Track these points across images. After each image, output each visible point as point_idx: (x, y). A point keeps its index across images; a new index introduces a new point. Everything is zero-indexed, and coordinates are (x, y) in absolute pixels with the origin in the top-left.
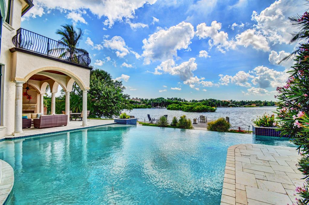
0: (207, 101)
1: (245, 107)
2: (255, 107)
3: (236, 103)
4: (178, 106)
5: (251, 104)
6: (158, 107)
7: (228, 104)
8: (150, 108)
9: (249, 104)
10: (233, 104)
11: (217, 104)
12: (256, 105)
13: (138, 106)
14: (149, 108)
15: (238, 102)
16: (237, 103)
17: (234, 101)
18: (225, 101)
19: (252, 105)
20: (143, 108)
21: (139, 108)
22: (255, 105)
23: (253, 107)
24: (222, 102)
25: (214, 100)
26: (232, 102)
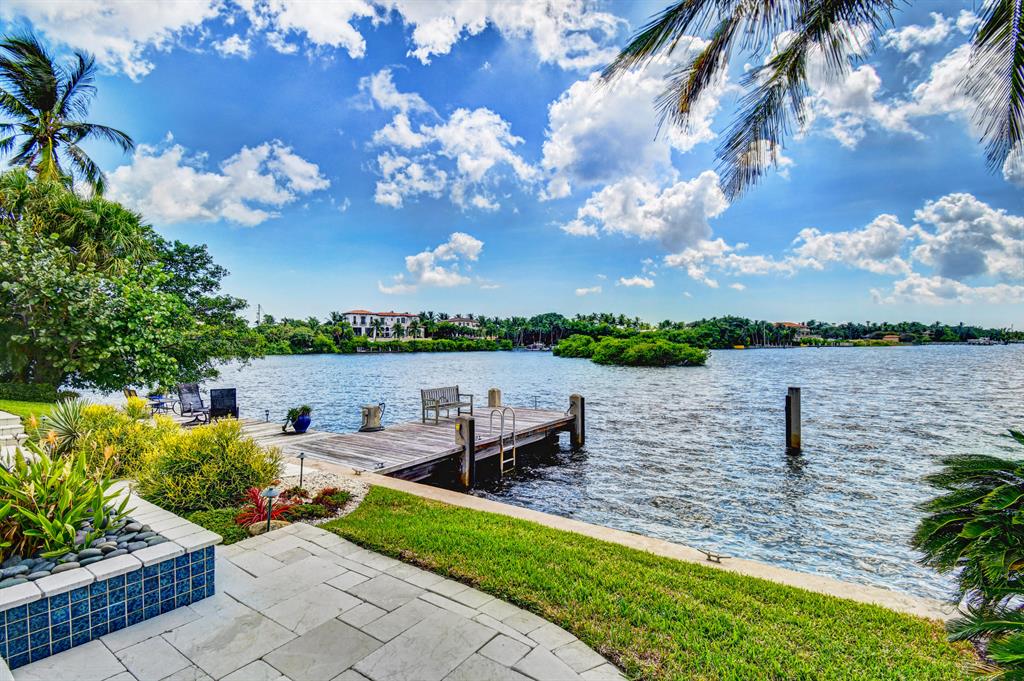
0: (714, 324)
1: (855, 345)
2: (896, 344)
3: (826, 330)
4: (589, 342)
5: (880, 336)
6: (535, 347)
7: (792, 336)
8: (510, 350)
9: (874, 333)
10: (817, 333)
11: (750, 336)
12: (901, 340)
13: (468, 342)
14: (506, 348)
15: (832, 329)
16: (831, 333)
17: (821, 325)
18: (781, 326)
19: (886, 339)
20: (485, 350)
21: (469, 349)
22: (897, 340)
23: (886, 345)
24: (769, 327)
25: (741, 322)
26: (813, 329)
